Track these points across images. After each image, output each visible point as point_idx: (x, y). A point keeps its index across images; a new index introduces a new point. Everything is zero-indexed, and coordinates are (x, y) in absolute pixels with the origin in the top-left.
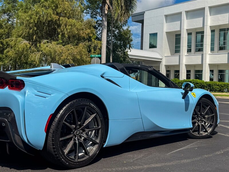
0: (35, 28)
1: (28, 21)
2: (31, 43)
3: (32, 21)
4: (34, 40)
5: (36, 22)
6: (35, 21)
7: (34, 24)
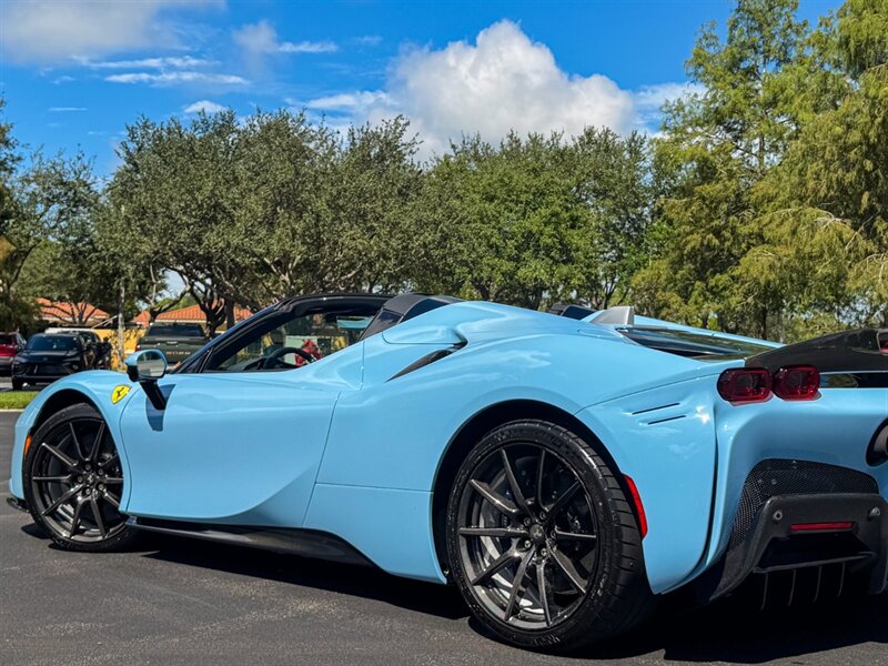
0: (869, 165)
1: (836, 139)
2: (849, 222)
3: (855, 136)
4: (861, 212)
5: (873, 139)
6: (866, 137)
7: (864, 148)
